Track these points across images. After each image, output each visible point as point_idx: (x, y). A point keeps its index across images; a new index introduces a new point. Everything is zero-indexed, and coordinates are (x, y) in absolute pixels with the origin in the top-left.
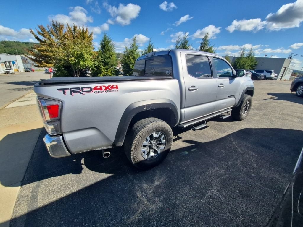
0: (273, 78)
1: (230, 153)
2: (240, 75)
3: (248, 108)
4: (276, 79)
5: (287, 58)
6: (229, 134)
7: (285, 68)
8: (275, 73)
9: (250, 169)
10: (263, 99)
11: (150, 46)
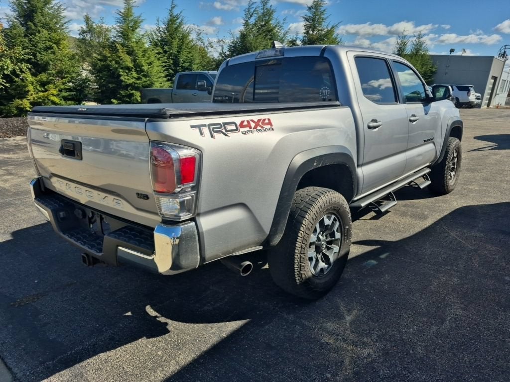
0: (473, 102)
1: (454, 252)
2: (437, 97)
3: (455, 166)
4: (478, 106)
5: (496, 56)
6: (435, 220)
7: (495, 78)
8: (476, 92)
9: (499, 271)
10: (472, 149)
11: (175, 21)
